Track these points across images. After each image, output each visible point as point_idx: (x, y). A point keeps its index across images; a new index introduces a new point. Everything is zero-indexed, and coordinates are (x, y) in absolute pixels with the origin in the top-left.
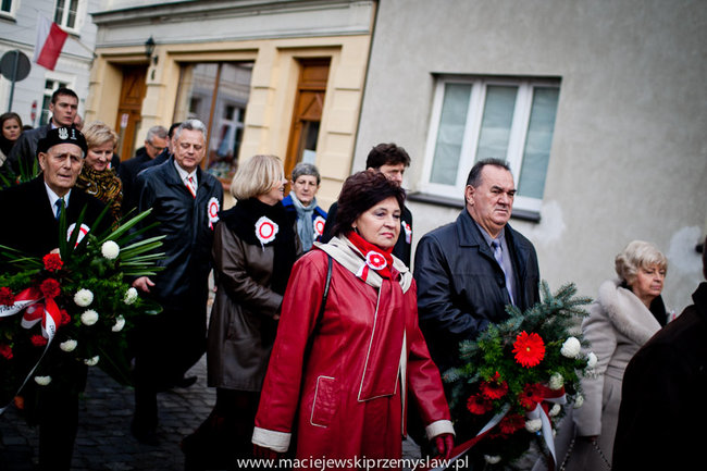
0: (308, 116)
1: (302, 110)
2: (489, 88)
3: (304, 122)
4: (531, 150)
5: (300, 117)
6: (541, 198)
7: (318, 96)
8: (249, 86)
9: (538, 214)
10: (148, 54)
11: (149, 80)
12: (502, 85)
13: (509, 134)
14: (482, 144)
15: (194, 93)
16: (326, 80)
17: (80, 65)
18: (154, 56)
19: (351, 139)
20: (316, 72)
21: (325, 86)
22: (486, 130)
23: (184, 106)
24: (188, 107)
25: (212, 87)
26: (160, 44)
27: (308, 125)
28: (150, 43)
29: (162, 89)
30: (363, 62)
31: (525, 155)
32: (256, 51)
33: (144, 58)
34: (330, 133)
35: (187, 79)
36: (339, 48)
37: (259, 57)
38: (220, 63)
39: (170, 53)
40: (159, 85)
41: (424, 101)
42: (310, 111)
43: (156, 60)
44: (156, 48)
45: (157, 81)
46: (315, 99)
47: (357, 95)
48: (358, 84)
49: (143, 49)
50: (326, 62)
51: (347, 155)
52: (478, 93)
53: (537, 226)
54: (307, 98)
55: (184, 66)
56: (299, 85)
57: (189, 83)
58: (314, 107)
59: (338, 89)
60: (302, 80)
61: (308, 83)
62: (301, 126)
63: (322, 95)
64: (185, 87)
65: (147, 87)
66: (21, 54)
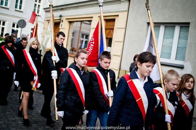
0: (108, 37)
1: (106, 35)
2: (165, 26)
4: (180, 46)
6: (184, 61)
7: (111, 30)
8: (90, 28)
9: (183, 65)
10: (60, 19)
11: (60, 27)
12: (170, 25)
13: (173, 41)
14: (164, 44)
15: (73, 31)
16: (114, 26)
17: (41, 24)
18: (62, 20)
19: (122, 43)
20: (111, 23)
21: (114, 27)
22: (165, 40)
23: (71, 35)
24: (72, 35)
25: (79, 29)
26: (64, 16)
27: (108, 40)
28: (61, 16)
29: (64, 29)
30: (126, 20)
31: (178, 47)
32: (92, 17)
33: (59, 21)
34: (116, 41)
35: (71, 27)
36: (118, 16)
37: (93, 19)
38: (81, 21)
39: (66, 19)
40: (63, 28)
41: (145, 31)
42: (109, 35)
43: (62, 21)
44: (62, 17)
45: (63, 27)
46: (110, 31)
47: (124, 30)
48: (124, 26)
49: (59, 18)
50: (114, 20)
51: (121, 48)
52: (162, 28)
53: (183, 69)
54: (108, 31)
55: (70, 22)
56: (105, 27)
57: (72, 28)
58: (110, 33)
59: (118, 28)
60: (106, 26)
61: (108, 27)
63: (113, 30)
64: (71, 29)
65: (60, 29)
66: (24, 20)
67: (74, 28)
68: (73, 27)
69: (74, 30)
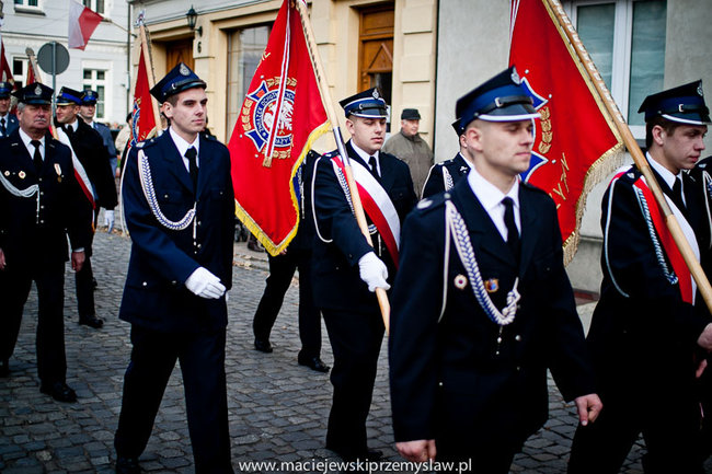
0: (376, 68)
1: (368, 63)
2: (579, 9)
3: (372, 75)
4: (637, 72)
5: (367, 70)
7: (383, 44)
10: (191, 26)
11: (195, 54)
12: (595, 4)
13: (612, 56)
15: (245, 64)
17: (116, 49)
18: (197, 27)
19: (431, 84)
20: (379, 20)
21: (393, 33)
24: (241, 76)
26: (202, 14)
27: (378, 76)
28: (192, 14)
29: (211, 61)
31: (631, 79)
32: (308, 6)
33: (188, 31)
34: (405, 83)
35: (235, 48)
38: (270, 24)
39: (214, 22)
40: (207, 57)
42: (377, 62)
43: (200, 31)
44: (199, 18)
45: (204, 53)
46: (381, 48)
47: (431, 38)
48: (429, 25)
49: (185, 22)
50: (389, 7)
54: (371, 49)
55: (230, 33)
56: (361, 36)
57: (239, 51)
58: (381, 55)
59: (407, 34)
60: (363, 30)
61: (370, 33)
62: (369, 80)
63: (389, 43)
64: (235, 55)
65: (194, 60)
66: (58, 45)
67: (245, 50)
68: (243, 46)
69: (245, 58)
